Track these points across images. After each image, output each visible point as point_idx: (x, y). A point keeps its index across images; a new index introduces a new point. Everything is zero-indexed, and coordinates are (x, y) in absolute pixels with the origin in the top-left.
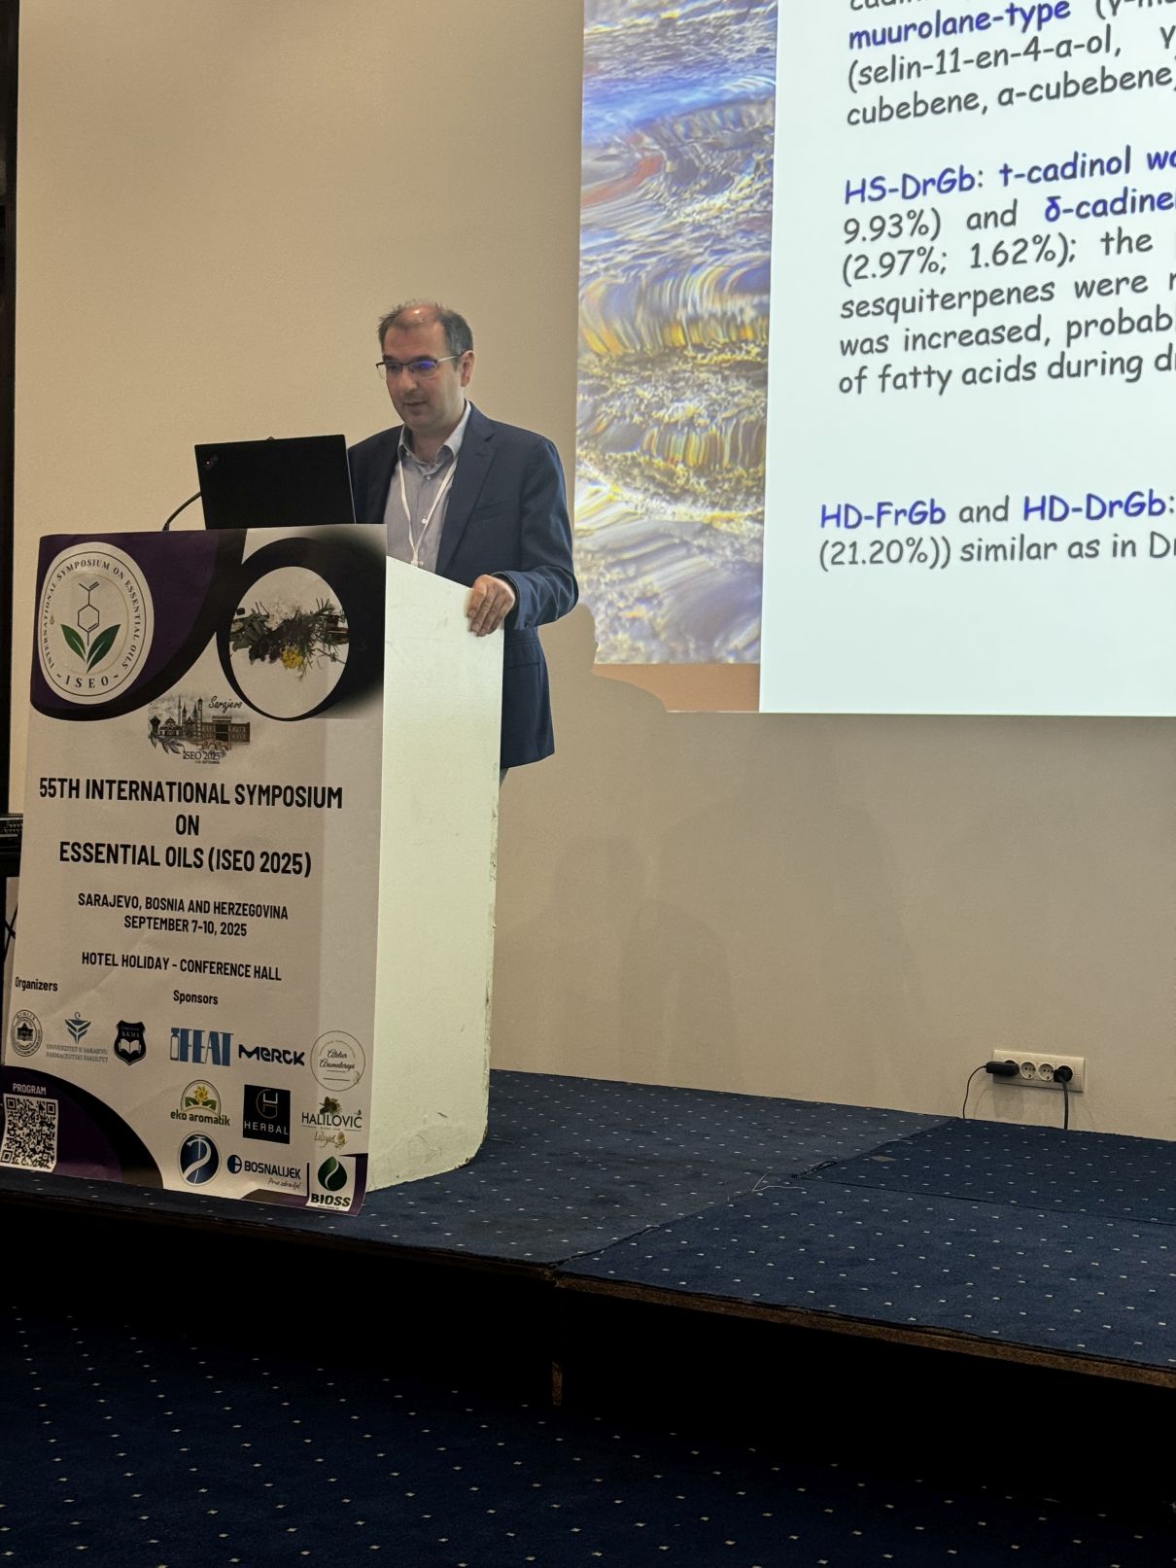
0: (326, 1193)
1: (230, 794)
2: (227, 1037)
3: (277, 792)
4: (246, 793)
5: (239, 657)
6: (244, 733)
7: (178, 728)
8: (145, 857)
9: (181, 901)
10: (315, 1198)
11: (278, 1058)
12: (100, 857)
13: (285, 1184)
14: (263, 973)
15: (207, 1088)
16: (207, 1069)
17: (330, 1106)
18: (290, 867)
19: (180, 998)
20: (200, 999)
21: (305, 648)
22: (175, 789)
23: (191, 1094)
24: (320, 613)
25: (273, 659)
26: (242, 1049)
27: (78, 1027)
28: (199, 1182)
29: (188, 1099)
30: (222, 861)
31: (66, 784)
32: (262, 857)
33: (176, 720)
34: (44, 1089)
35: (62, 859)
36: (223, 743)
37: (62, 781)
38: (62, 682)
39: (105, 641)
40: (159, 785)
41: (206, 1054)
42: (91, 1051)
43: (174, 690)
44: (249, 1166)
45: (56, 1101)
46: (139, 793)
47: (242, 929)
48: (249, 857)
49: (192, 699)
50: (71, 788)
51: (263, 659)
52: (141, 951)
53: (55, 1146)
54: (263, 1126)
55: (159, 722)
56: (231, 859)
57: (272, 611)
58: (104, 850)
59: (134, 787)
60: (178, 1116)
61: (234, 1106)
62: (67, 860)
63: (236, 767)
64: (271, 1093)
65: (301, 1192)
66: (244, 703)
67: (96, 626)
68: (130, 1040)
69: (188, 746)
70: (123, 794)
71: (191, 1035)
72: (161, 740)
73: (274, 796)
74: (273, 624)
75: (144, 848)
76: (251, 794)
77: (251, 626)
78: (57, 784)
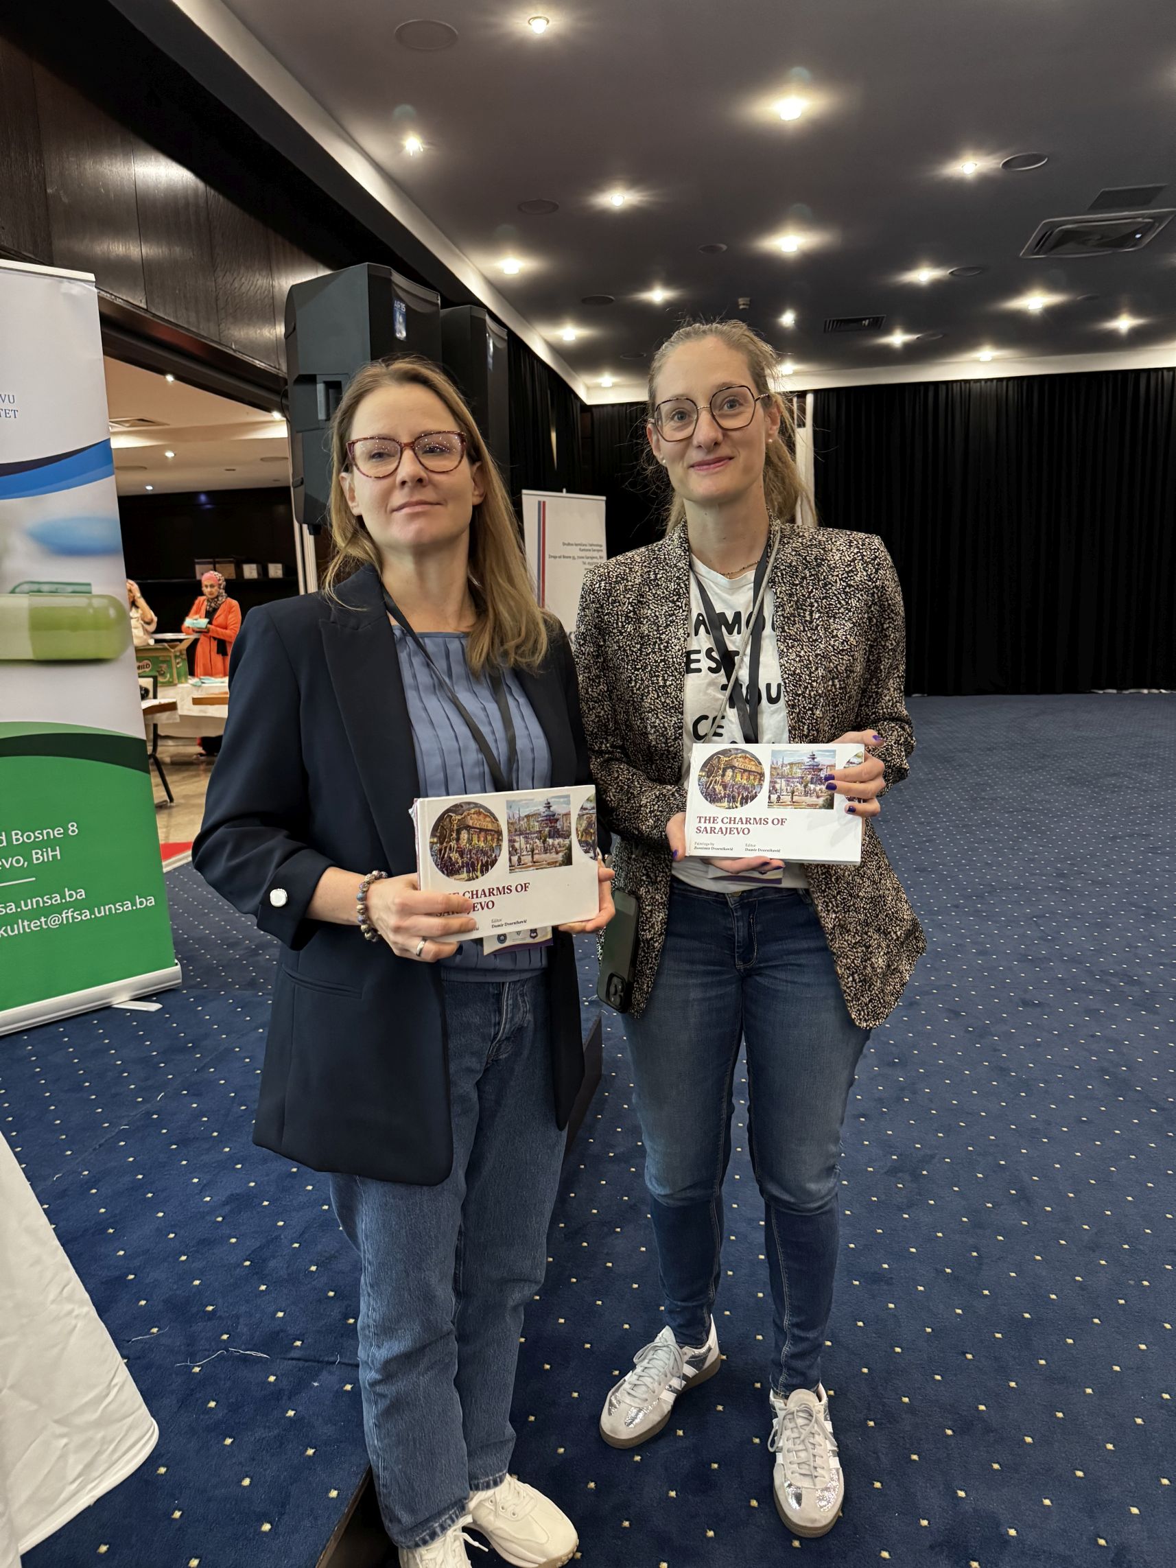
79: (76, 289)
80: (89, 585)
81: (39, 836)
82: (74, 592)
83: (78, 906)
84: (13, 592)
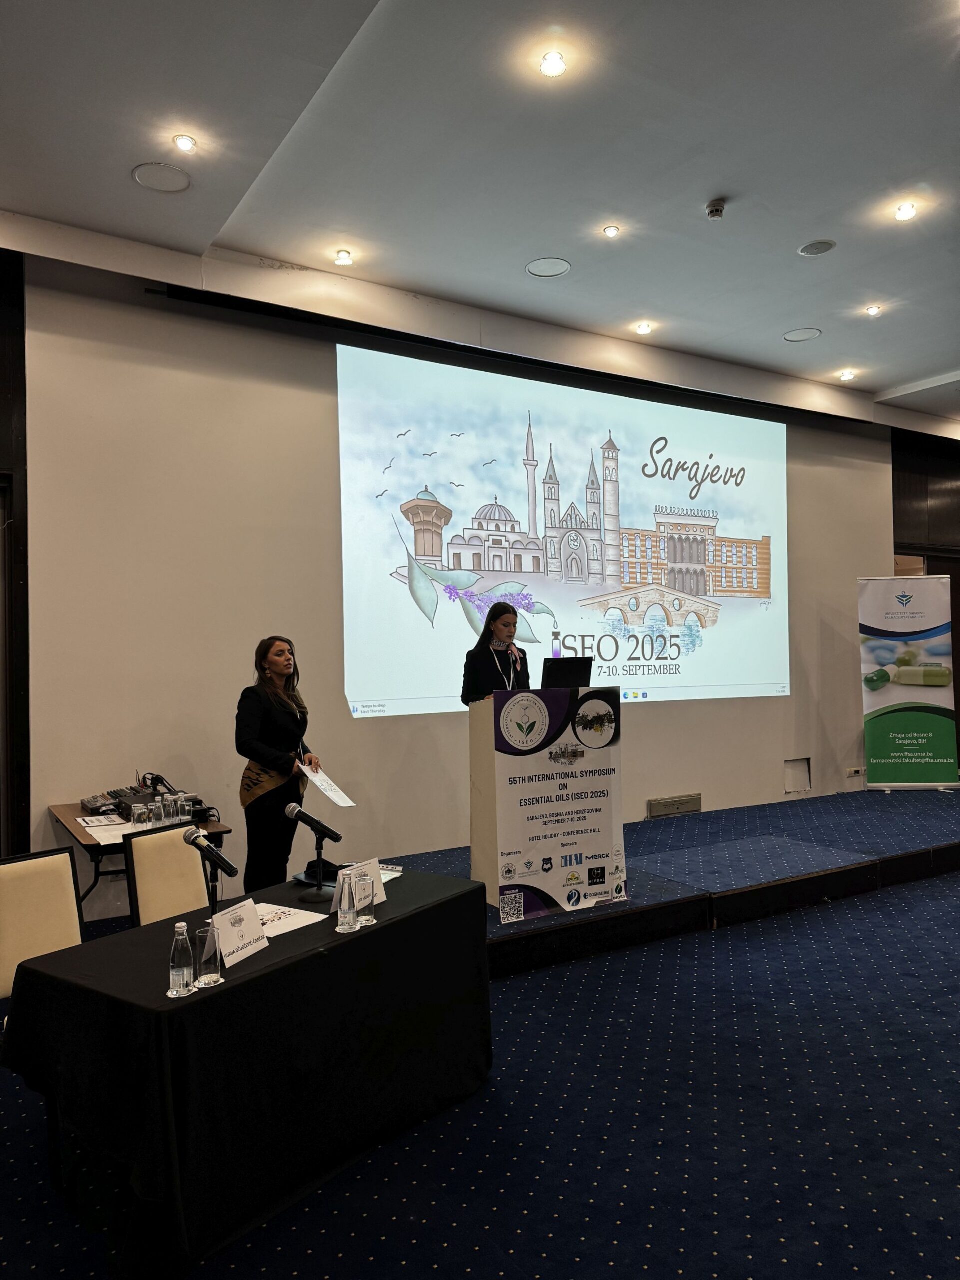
0: (618, 895)
1: (578, 774)
2: (581, 855)
3: (596, 772)
4: (584, 774)
5: (579, 729)
6: (582, 754)
7: (560, 755)
8: (549, 800)
9: (563, 813)
10: (615, 898)
11: (600, 857)
12: (534, 803)
13: (603, 897)
14: (594, 831)
15: (575, 873)
16: (575, 867)
17: (617, 868)
18: (602, 795)
19: (564, 845)
20: (570, 844)
21: (602, 725)
22: (558, 775)
23: (570, 877)
24: (606, 714)
25: (590, 729)
26: (587, 857)
27: (529, 865)
28: (576, 906)
29: (569, 879)
30: (576, 797)
31: (521, 779)
32: (591, 793)
33: (559, 752)
34: (518, 890)
35: (521, 806)
36: (575, 758)
37: (519, 778)
38: (517, 743)
39: (532, 726)
40: (553, 775)
41: (574, 862)
42: (534, 872)
43: (557, 742)
44: (591, 895)
45: (522, 894)
46: (546, 778)
47: (585, 818)
48: (586, 794)
49: (564, 745)
50: (523, 780)
51: (587, 730)
52: (549, 833)
53: (522, 910)
54: (595, 881)
55: (552, 753)
56: (580, 796)
57: (589, 714)
58: (535, 800)
59: (544, 776)
60: (566, 886)
61: (585, 877)
62: (523, 806)
63: (579, 765)
64: (598, 869)
65: (610, 898)
66: (582, 745)
67: (528, 722)
68: (547, 864)
69: (563, 760)
70: (540, 780)
71: (568, 857)
72: (554, 760)
73: (595, 773)
74: (590, 718)
75: (548, 797)
76: (586, 774)
77: (582, 719)
78: (518, 780)
79: (944, 581)
80: (941, 664)
81: (921, 735)
82: (937, 666)
83: (930, 758)
84: (920, 666)
